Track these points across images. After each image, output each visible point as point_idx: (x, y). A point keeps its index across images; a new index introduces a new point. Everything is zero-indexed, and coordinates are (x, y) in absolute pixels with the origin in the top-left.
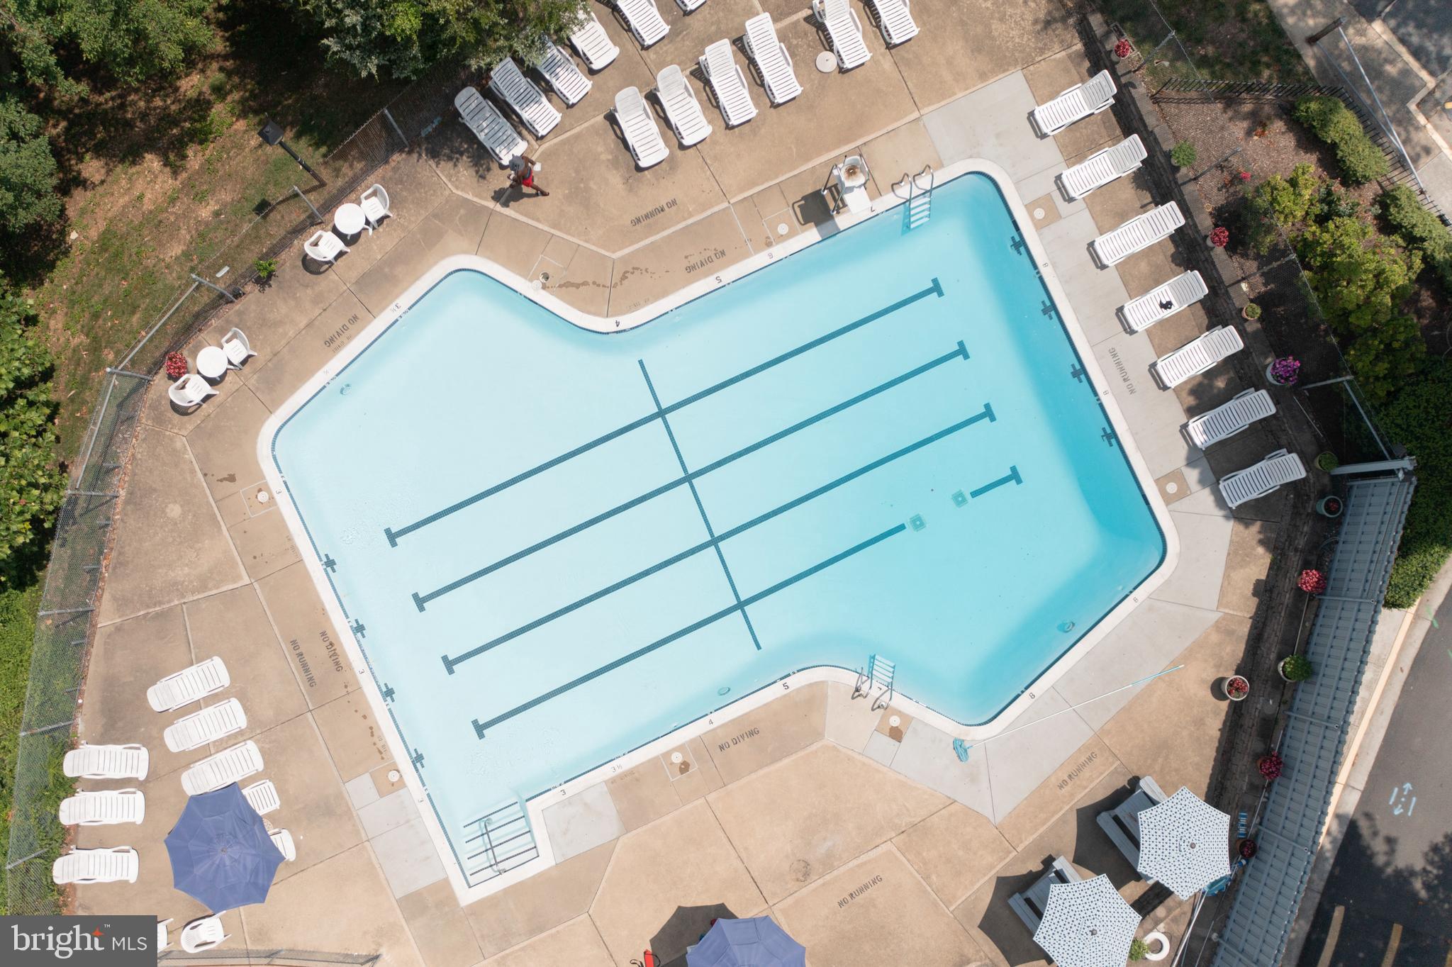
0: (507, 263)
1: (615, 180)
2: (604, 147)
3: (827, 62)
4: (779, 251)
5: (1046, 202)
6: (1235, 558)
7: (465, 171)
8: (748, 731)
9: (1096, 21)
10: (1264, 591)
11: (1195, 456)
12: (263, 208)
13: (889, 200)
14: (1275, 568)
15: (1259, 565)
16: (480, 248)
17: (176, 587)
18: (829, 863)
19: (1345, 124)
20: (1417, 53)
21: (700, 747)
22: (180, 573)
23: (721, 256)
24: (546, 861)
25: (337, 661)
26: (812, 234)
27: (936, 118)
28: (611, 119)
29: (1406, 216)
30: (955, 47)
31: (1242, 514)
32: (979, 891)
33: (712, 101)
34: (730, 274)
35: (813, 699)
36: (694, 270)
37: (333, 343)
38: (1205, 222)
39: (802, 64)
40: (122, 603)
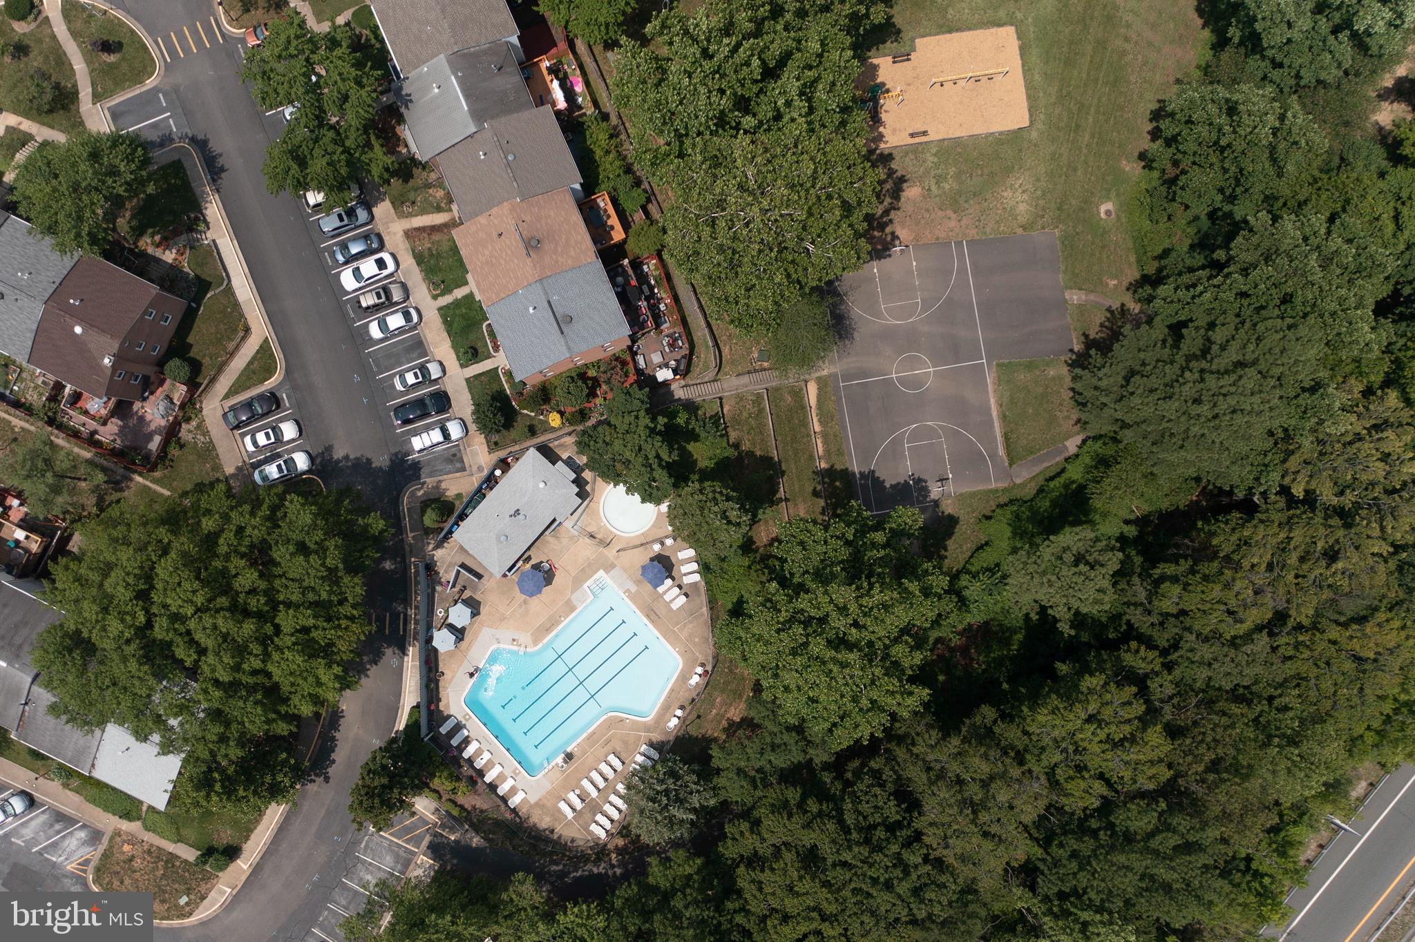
0: (637, 722)
1: (618, 749)
2: (623, 756)
3: (578, 792)
4: (575, 744)
5: (517, 775)
6: (448, 706)
7: (654, 740)
8: (548, 630)
9: (518, 820)
10: (439, 700)
11: (464, 726)
12: (699, 717)
13: (553, 764)
14: (438, 706)
15: (442, 706)
16: (645, 723)
17: (690, 622)
18: (520, 606)
19: (455, 812)
20: (442, 835)
21: (558, 623)
22: (691, 626)
23: (588, 738)
24: (585, 586)
25: (648, 616)
26: (569, 750)
27: (548, 786)
28: (623, 763)
29: (435, 795)
30: (549, 804)
31: (449, 717)
32: (484, 610)
33: (601, 774)
34: (585, 735)
35: (535, 642)
36: (594, 733)
37: (672, 690)
38: (479, 781)
39: (583, 789)
40: (702, 615)
